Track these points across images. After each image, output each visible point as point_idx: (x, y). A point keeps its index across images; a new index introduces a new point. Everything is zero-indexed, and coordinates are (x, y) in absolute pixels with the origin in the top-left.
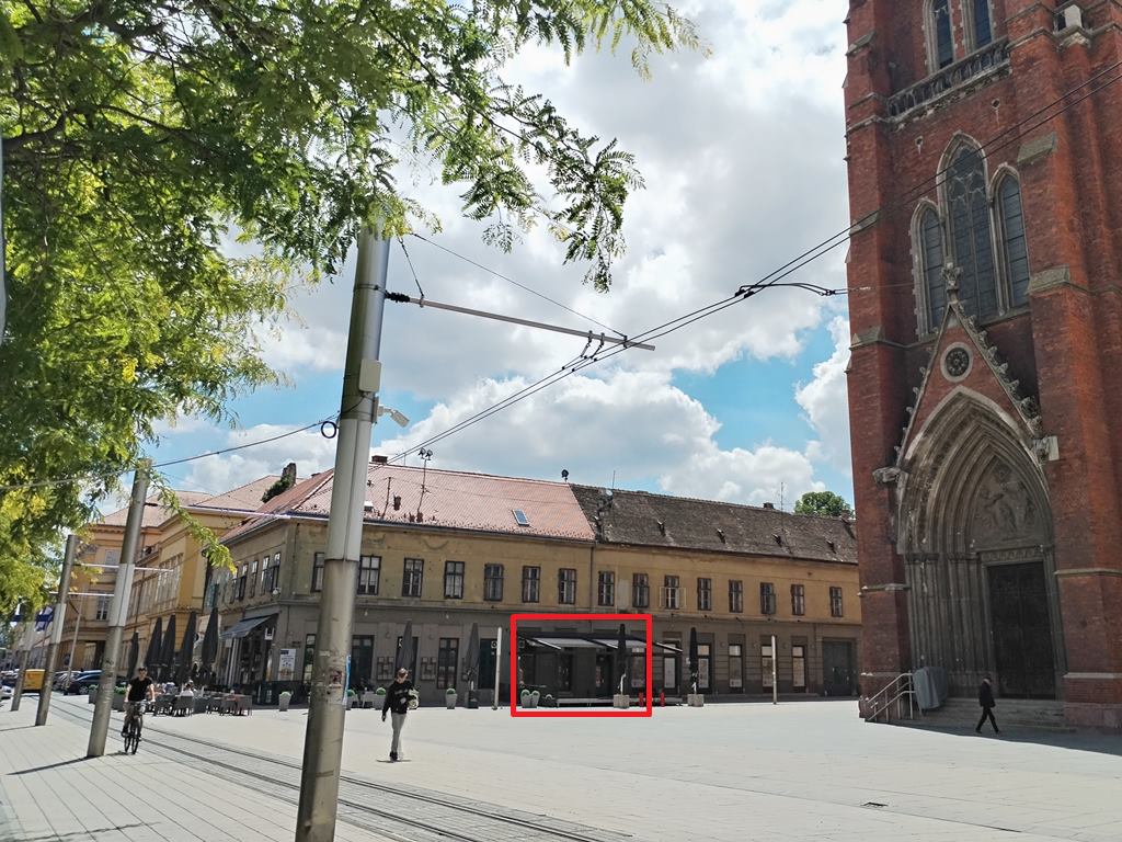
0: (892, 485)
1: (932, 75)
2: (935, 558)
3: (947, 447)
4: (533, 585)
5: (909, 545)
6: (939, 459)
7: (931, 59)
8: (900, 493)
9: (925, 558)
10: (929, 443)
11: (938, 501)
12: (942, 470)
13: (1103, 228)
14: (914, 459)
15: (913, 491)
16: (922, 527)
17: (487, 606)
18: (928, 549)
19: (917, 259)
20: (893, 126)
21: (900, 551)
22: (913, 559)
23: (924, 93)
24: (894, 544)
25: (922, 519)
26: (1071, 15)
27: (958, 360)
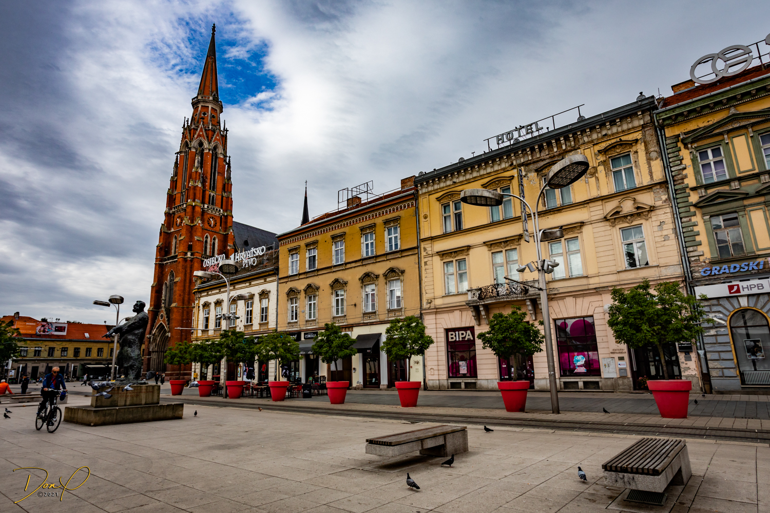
0: (150, 338)
1: (172, 255)
2: (157, 352)
3: (161, 332)
4: (89, 353)
5: (153, 349)
6: (159, 334)
7: (173, 251)
8: (151, 340)
9: (155, 352)
10: (157, 331)
11: (159, 341)
13: (186, 296)
14: (154, 333)
15: (155, 340)
16: (156, 346)
17: (75, 358)
18: (156, 350)
19: (163, 293)
20: (162, 264)
21: (150, 350)
22: (153, 352)
23: (169, 259)
24: (149, 349)
26: (189, 254)
27: (162, 316)
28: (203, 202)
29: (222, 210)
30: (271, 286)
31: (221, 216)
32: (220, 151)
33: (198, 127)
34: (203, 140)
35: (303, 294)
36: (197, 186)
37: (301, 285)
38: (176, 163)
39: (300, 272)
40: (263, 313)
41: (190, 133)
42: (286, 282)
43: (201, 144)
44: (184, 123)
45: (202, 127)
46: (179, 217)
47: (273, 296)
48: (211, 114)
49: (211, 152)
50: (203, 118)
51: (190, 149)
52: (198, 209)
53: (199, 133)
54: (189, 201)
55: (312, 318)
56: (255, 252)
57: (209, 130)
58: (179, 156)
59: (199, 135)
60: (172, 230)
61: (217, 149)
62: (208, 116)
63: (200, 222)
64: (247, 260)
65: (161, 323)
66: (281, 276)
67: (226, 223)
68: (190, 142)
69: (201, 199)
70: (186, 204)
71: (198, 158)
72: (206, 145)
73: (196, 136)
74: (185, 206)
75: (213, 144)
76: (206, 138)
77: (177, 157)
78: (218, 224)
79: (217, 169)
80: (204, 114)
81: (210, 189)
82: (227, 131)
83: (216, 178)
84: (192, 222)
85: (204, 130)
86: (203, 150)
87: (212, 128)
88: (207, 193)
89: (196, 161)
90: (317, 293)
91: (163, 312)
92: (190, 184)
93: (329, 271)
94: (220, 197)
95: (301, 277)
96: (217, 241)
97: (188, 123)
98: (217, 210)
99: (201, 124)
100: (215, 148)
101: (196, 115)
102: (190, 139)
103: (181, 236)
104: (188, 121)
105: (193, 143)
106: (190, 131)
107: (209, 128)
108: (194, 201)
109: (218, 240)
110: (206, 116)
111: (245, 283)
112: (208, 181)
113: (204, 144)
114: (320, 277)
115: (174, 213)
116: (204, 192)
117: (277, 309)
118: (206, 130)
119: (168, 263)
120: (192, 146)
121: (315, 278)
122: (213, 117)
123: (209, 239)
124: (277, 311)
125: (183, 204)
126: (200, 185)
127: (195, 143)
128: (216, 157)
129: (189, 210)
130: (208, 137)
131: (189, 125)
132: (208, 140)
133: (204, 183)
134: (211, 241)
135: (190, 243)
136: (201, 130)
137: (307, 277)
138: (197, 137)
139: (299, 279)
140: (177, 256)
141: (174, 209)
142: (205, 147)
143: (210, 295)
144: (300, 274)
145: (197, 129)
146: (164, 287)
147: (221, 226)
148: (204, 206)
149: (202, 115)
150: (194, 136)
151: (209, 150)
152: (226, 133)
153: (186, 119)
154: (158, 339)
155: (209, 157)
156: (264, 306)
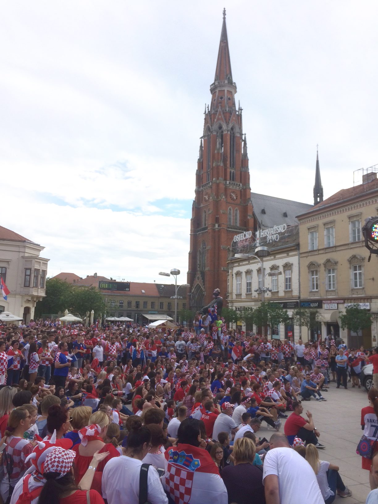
0: (190, 296)
1: (203, 227)
4: (146, 305)
6: (197, 292)
7: (203, 223)
8: (191, 297)
10: (195, 290)
12: (198, 294)
13: (216, 261)
15: (194, 297)
20: (197, 234)
23: (201, 230)
24: (190, 305)
25: (195, 301)
26: (217, 226)
27: (198, 278)
28: (225, 179)
29: (241, 185)
30: (294, 260)
31: (241, 190)
32: (237, 130)
33: (217, 111)
34: (222, 123)
35: (322, 268)
36: (220, 165)
37: (321, 259)
38: (201, 147)
39: (320, 248)
40: (287, 282)
41: (211, 118)
42: (307, 257)
43: (220, 128)
44: (205, 109)
45: (220, 112)
46: (207, 194)
47: (295, 269)
48: (227, 97)
49: (229, 133)
50: (221, 103)
51: (212, 132)
52: (222, 186)
53: (218, 117)
54: (214, 179)
55: (332, 289)
56: (278, 229)
57: (226, 113)
58: (203, 140)
59: (218, 119)
60: (202, 205)
61: (234, 130)
62: (224, 100)
63: (224, 197)
64: (271, 236)
65: (198, 284)
66: (301, 251)
67: (245, 195)
68: (212, 126)
69: (223, 177)
70: (212, 182)
71: (219, 140)
72: (224, 127)
73: (215, 120)
74: (210, 184)
75: (230, 126)
76: (224, 120)
77: (201, 141)
78: (239, 197)
79: (235, 148)
80: (221, 98)
81: (230, 166)
82: (241, 110)
83: (235, 156)
84: (218, 197)
85: (222, 114)
86: (222, 132)
87: (229, 110)
88: (229, 170)
89: (218, 143)
90: (336, 267)
91: (199, 275)
92: (214, 164)
93: (346, 247)
94: (239, 172)
95: (320, 252)
96: (238, 212)
97: (208, 109)
98: (237, 184)
99: (220, 107)
100: (232, 129)
101: (214, 101)
102: (211, 124)
103: (209, 210)
104: (208, 107)
105: (213, 127)
106: (210, 116)
107: (226, 110)
108: (218, 179)
109: (240, 211)
110: (223, 99)
111: (271, 257)
112: (229, 160)
113: (223, 126)
114: (338, 253)
115: (202, 191)
116: (225, 170)
117: (299, 279)
118: (223, 113)
119: (200, 234)
120: (213, 130)
121: (334, 253)
122: (229, 99)
123: (232, 211)
124: (299, 281)
125: (209, 183)
126: (222, 165)
127: (215, 127)
128: (234, 137)
129: (214, 187)
130: (226, 119)
131: (209, 110)
132: (226, 122)
133: (225, 161)
134: (233, 213)
135: (217, 216)
136: (220, 114)
137: (326, 253)
138: (217, 121)
139: (319, 254)
140: (207, 228)
141: (203, 187)
142: (224, 129)
143: (241, 266)
144: (319, 250)
145: (217, 114)
146: (198, 254)
147: (241, 198)
148: (226, 183)
149: (220, 99)
150: (214, 120)
151: (228, 131)
152: (241, 112)
153: (207, 106)
154: (197, 297)
155: (228, 138)
156: (288, 277)
